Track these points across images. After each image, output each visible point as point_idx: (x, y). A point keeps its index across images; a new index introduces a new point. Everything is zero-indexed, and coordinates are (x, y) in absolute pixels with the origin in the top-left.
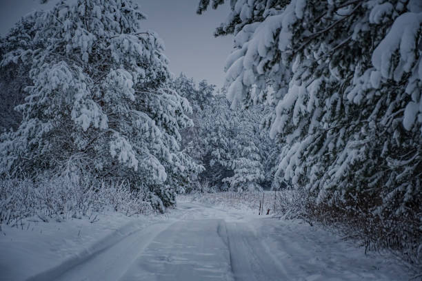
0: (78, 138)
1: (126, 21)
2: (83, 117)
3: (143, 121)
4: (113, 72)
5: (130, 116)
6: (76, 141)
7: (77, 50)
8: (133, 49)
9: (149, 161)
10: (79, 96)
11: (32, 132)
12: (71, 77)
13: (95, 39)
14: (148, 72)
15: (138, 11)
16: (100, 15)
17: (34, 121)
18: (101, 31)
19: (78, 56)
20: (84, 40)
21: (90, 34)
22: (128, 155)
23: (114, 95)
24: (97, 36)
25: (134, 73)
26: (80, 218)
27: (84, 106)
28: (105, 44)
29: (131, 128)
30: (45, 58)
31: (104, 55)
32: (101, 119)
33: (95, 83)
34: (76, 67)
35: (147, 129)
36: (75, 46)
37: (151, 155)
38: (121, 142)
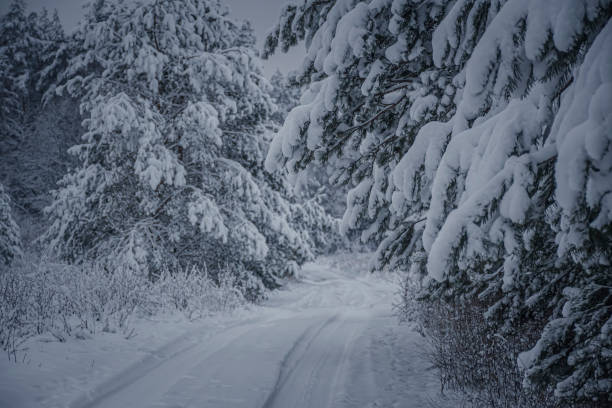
0: (145, 199)
1: (211, 33)
2: (152, 170)
3: (236, 173)
4: (191, 107)
5: (217, 166)
6: (143, 203)
7: (142, 76)
8: (219, 74)
9: (243, 229)
10: (145, 141)
11: (93, 184)
12: (134, 115)
13: (167, 60)
14: (241, 104)
15: (226, 18)
16: (173, 27)
17: (94, 167)
18: (176, 49)
19: (144, 84)
20: (151, 63)
21: (160, 55)
22: (213, 221)
23: (195, 138)
24: (170, 56)
25: (221, 106)
26: (114, 332)
27: (153, 154)
28: (181, 67)
29: (218, 183)
30: (100, 88)
31: (180, 83)
32: (175, 173)
33: (168, 122)
34: (141, 100)
35: (240, 184)
36: (139, 71)
37: (246, 221)
38: (204, 203)
